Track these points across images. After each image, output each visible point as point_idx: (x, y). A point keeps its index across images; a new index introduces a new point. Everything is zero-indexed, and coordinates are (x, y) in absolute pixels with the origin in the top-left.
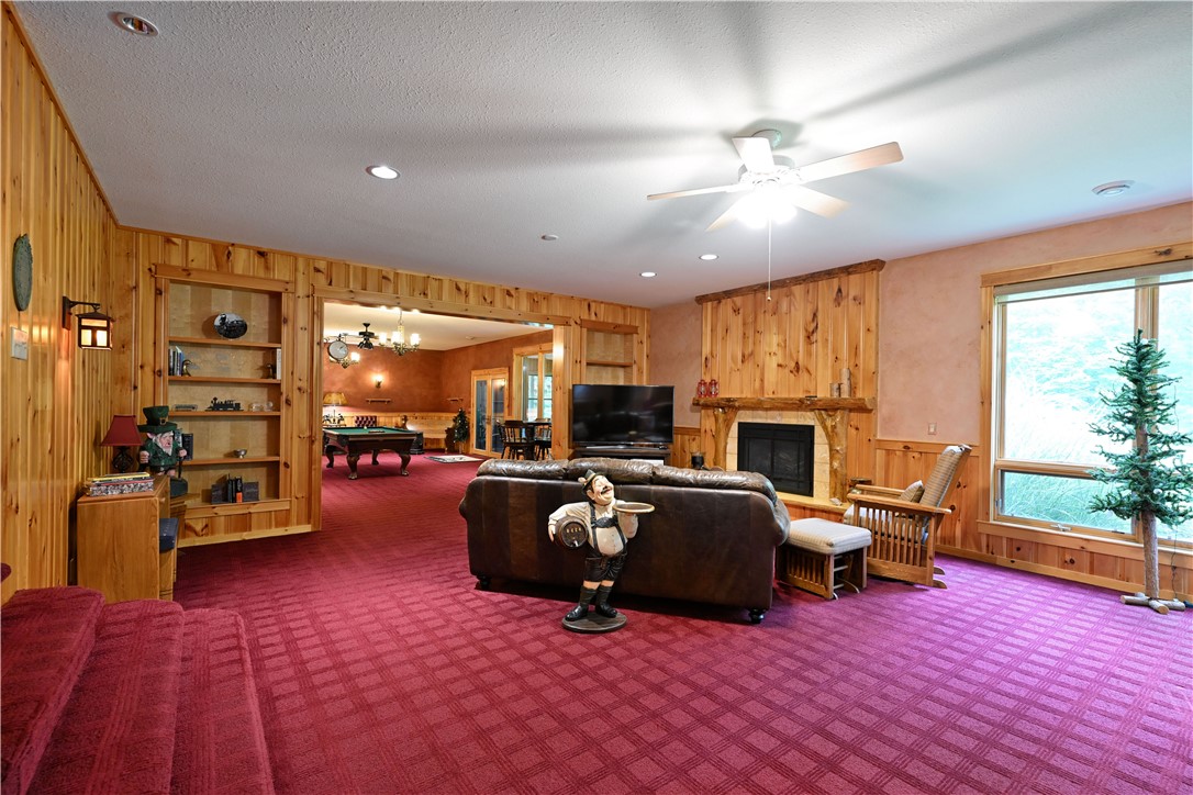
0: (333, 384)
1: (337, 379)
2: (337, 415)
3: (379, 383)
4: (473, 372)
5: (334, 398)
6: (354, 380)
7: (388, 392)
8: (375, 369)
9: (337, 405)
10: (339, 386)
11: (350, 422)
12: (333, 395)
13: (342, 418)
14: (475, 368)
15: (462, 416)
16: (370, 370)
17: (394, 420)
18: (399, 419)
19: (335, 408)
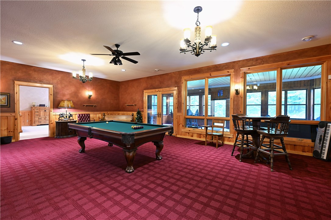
0: (64, 95)
1: (66, 93)
2: (68, 114)
3: (90, 96)
4: (145, 91)
5: (66, 103)
6: (76, 94)
7: (95, 101)
8: (87, 88)
9: (68, 108)
10: (68, 97)
11: (76, 118)
12: (66, 102)
13: (71, 115)
14: (147, 88)
15: (139, 113)
16: (85, 89)
17: (98, 116)
18: (100, 115)
19: (66, 109)
